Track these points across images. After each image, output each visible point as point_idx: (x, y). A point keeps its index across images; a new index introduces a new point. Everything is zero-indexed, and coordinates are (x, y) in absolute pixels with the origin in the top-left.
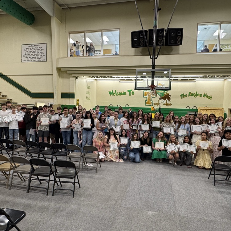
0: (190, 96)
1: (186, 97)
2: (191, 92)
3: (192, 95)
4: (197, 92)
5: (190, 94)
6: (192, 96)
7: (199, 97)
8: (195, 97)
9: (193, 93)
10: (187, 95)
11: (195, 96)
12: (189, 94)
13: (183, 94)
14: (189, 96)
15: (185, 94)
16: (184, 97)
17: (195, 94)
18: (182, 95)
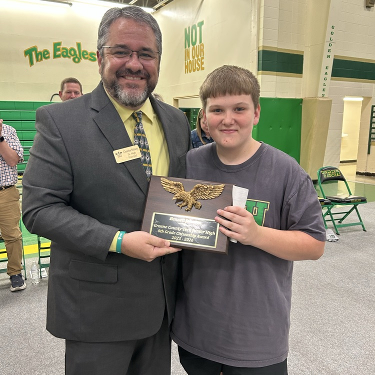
0: (59, 56)
1: (46, 58)
2: (59, 44)
3: (66, 53)
4: (79, 45)
5: (59, 50)
6: (64, 56)
7: (88, 61)
8: (74, 60)
9: (69, 48)
10: (48, 53)
11: (77, 60)
12: (56, 50)
13: (35, 49)
14: (55, 56)
15: (40, 49)
16: (37, 60)
17: (72, 49)
18: (28, 53)
